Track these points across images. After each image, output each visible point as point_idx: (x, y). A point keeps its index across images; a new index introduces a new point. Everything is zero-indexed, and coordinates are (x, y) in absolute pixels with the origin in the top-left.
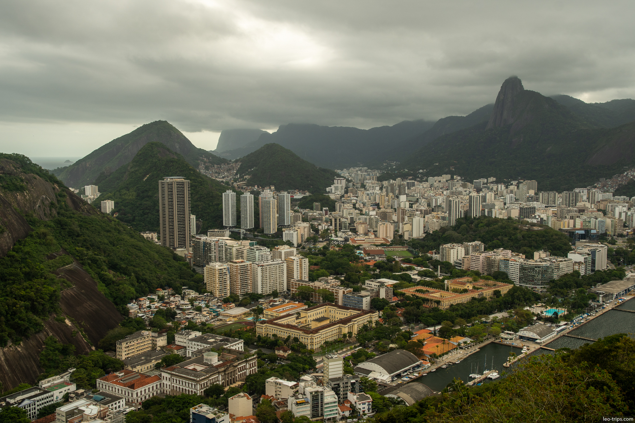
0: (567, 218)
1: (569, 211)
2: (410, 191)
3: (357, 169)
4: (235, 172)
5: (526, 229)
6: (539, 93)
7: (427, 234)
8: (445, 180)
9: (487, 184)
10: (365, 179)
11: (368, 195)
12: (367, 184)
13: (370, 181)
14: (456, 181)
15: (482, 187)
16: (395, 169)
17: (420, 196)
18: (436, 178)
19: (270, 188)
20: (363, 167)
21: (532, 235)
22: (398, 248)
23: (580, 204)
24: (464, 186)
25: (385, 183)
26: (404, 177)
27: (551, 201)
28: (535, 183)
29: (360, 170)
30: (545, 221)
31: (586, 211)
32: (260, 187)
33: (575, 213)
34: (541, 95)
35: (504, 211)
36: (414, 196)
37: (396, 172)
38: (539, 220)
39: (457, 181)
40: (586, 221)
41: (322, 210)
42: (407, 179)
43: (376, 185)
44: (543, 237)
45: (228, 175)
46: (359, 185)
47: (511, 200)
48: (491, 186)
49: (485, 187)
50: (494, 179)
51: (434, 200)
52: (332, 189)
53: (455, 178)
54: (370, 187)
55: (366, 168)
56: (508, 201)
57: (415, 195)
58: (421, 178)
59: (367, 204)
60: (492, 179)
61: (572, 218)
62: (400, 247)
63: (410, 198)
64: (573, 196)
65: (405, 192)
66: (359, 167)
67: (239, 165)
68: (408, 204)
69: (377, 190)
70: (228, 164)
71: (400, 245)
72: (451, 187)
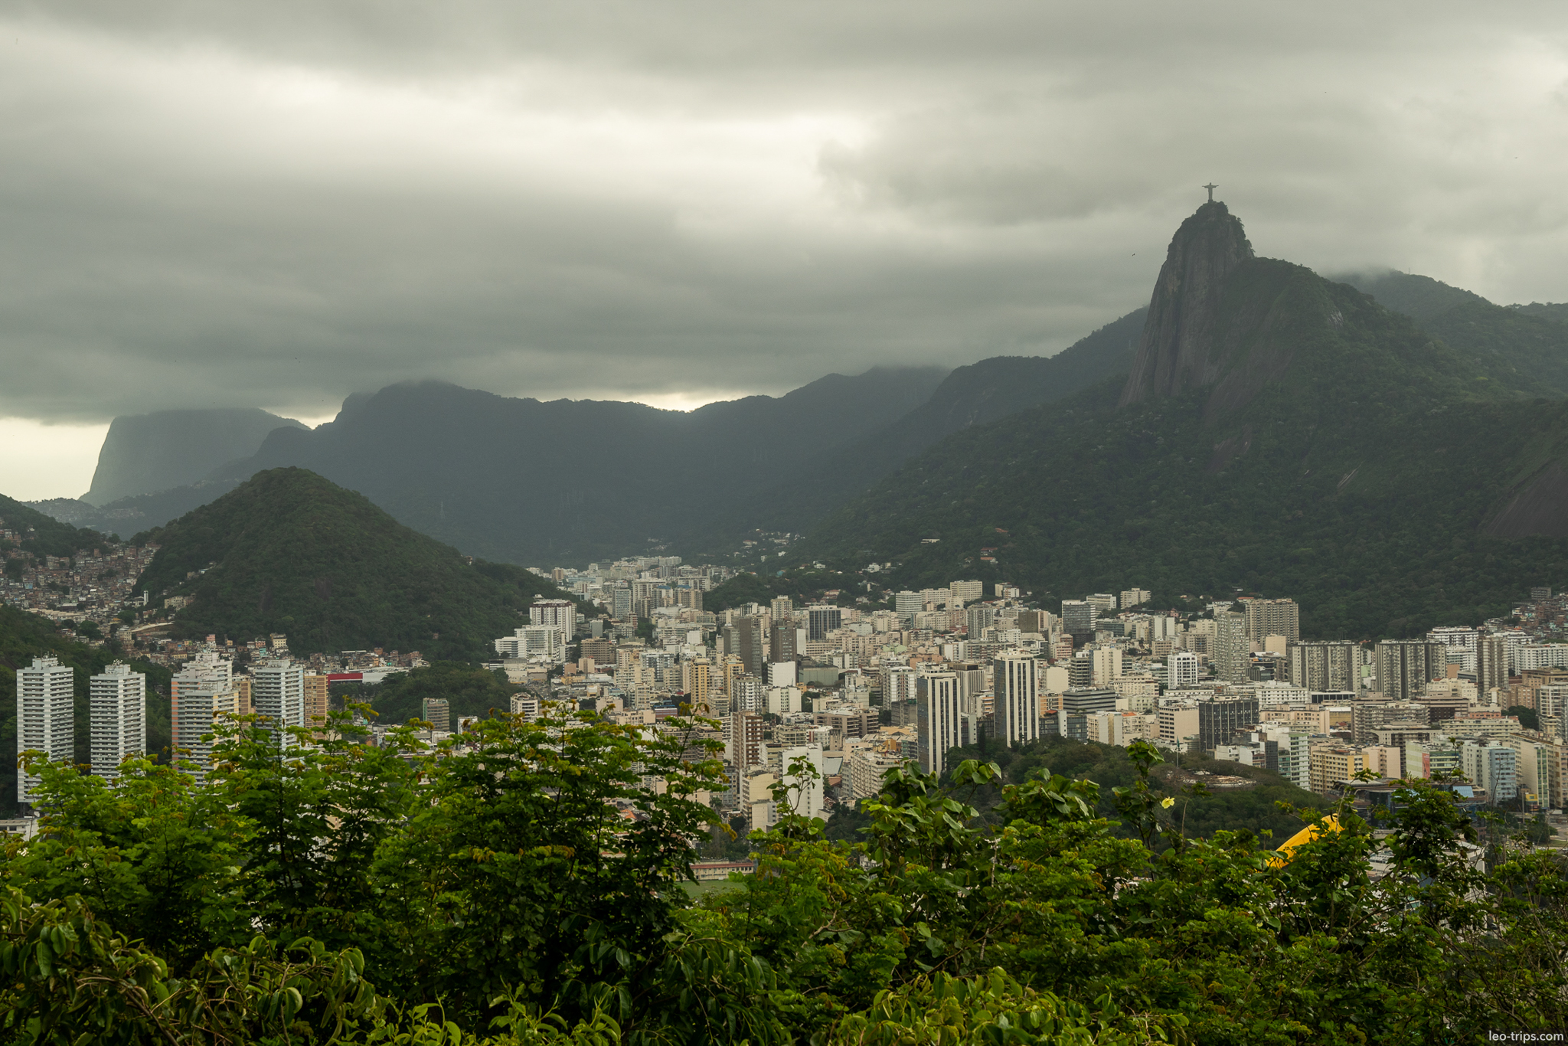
0: (1382, 740)
1: (1394, 715)
2: (817, 645)
3: (642, 562)
4: (132, 581)
5: (1189, 786)
6: (1307, 270)
7: (837, 812)
8: (959, 601)
9: (1114, 613)
10: (656, 602)
11: (652, 662)
12: (661, 623)
13: (673, 611)
14: (1002, 603)
15: (1093, 627)
16: (783, 562)
17: (853, 665)
18: (927, 593)
19: (269, 644)
20: (666, 554)
21: (1210, 807)
22: (715, 868)
23: (1440, 688)
24: (1027, 623)
25: (729, 615)
26: (803, 591)
27: (1334, 676)
28: (1289, 609)
29: (653, 567)
30: (1283, 752)
31: (1457, 715)
32: (229, 643)
33: (1411, 723)
34: (1315, 276)
35: (1150, 718)
36: (832, 666)
37: (780, 573)
38: (1262, 749)
39: (1008, 604)
40: (1441, 753)
41: (453, 726)
42: (819, 598)
43: (693, 625)
44: (1251, 815)
45: (102, 594)
46: (628, 627)
47: (1186, 674)
48: (1129, 621)
49: (1108, 627)
50: (1146, 596)
51: (894, 677)
52: (515, 643)
53: (998, 593)
54: (669, 632)
55: (674, 559)
56: (1174, 678)
57: (837, 661)
58: (875, 596)
59: (637, 700)
60: (1136, 596)
61: (1399, 741)
62: (724, 867)
63: (810, 674)
64: (1416, 658)
65: (794, 648)
66: (653, 554)
67: (148, 555)
68: (796, 697)
69: (693, 645)
70: (105, 551)
71: (723, 857)
72: (976, 629)
